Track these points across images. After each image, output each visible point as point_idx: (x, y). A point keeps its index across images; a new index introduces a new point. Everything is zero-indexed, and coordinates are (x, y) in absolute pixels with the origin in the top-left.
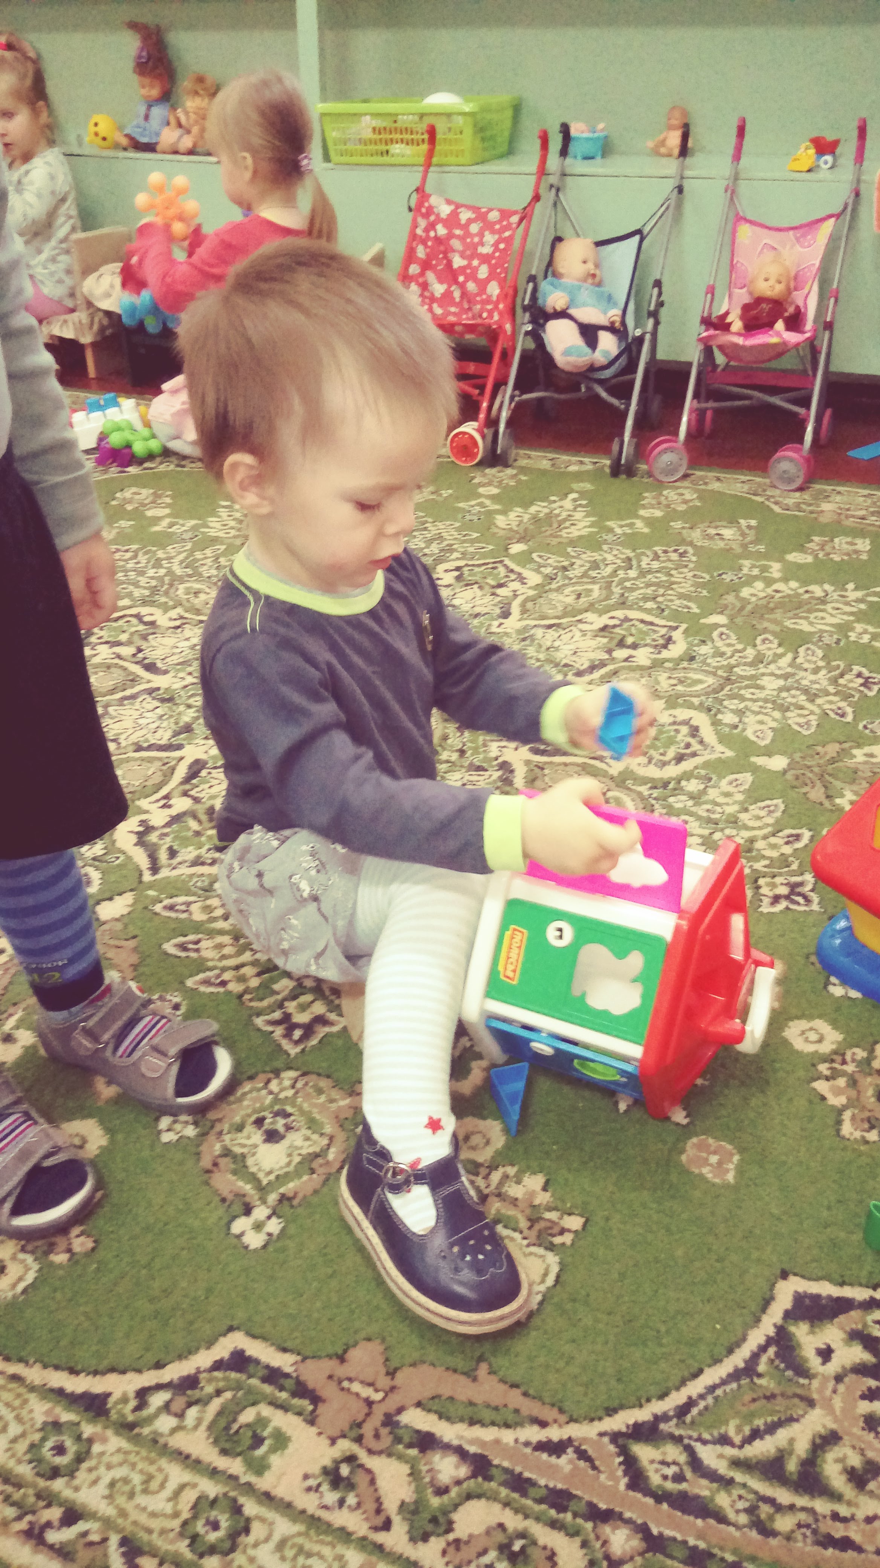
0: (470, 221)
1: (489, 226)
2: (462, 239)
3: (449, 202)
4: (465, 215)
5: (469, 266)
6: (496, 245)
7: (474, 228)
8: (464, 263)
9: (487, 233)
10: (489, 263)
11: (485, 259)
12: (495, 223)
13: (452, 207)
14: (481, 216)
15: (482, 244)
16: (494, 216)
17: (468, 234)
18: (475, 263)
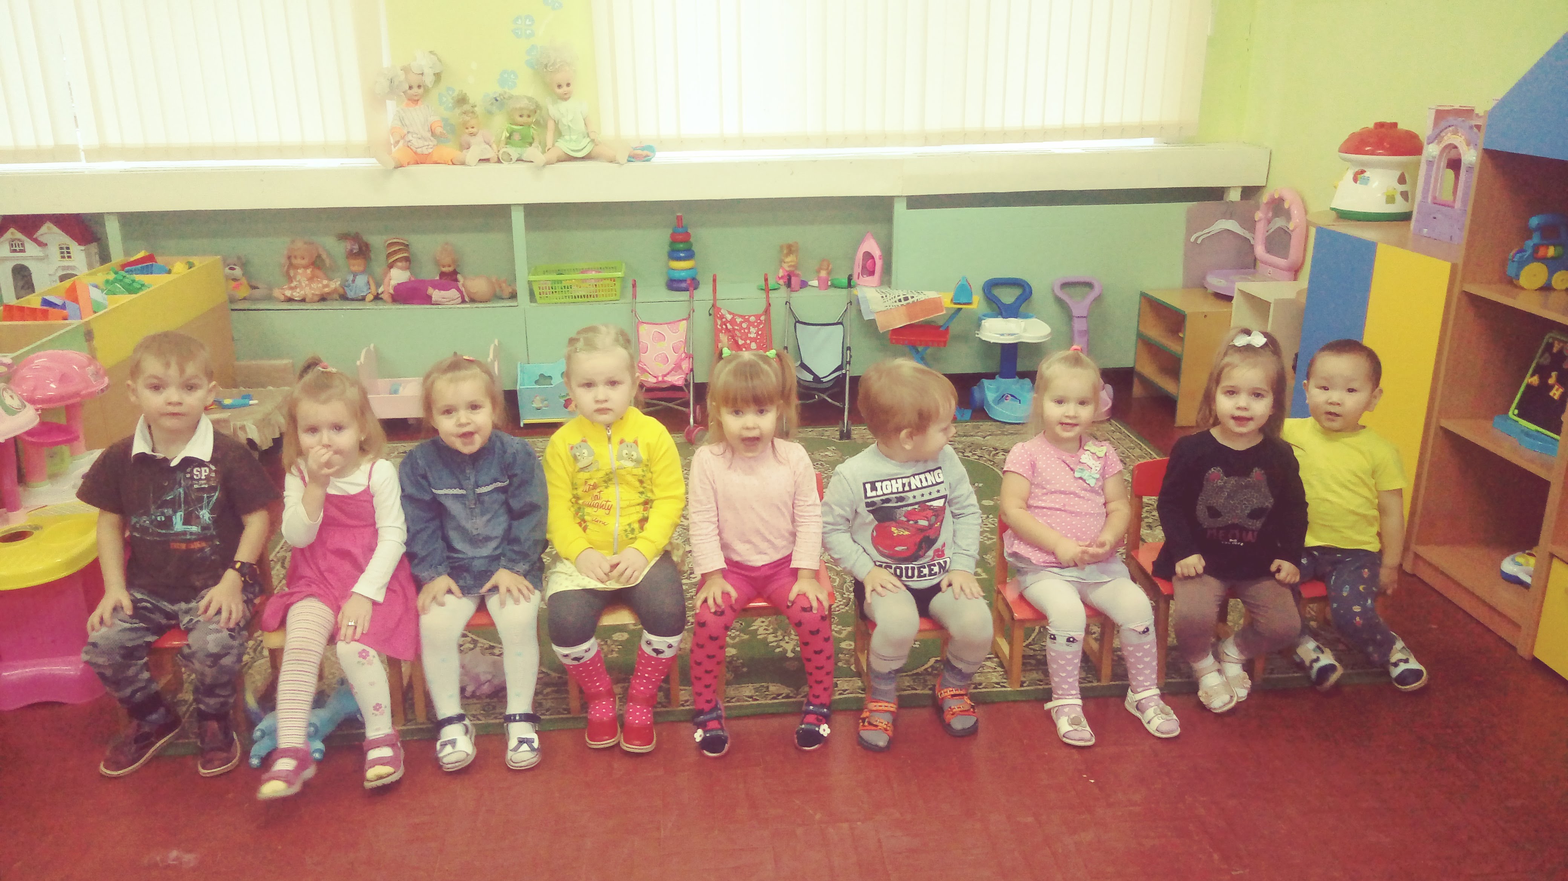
0: (741, 323)
1: (751, 324)
2: (739, 331)
3: (730, 313)
4: (739, 320)
5: (746, 343)
6: (757, 333)
7: (744, 325)
8: (743, 342)
9: (751, 327)
10: (756, 342)
11: (753, 340)
12: (755, 322)
13: (732, 316)
14: (746, 320)
15: (749, 332)
16: (752, 319)
17: (741, 328)
18: (748, 342)
